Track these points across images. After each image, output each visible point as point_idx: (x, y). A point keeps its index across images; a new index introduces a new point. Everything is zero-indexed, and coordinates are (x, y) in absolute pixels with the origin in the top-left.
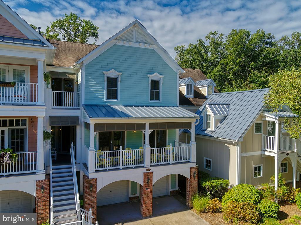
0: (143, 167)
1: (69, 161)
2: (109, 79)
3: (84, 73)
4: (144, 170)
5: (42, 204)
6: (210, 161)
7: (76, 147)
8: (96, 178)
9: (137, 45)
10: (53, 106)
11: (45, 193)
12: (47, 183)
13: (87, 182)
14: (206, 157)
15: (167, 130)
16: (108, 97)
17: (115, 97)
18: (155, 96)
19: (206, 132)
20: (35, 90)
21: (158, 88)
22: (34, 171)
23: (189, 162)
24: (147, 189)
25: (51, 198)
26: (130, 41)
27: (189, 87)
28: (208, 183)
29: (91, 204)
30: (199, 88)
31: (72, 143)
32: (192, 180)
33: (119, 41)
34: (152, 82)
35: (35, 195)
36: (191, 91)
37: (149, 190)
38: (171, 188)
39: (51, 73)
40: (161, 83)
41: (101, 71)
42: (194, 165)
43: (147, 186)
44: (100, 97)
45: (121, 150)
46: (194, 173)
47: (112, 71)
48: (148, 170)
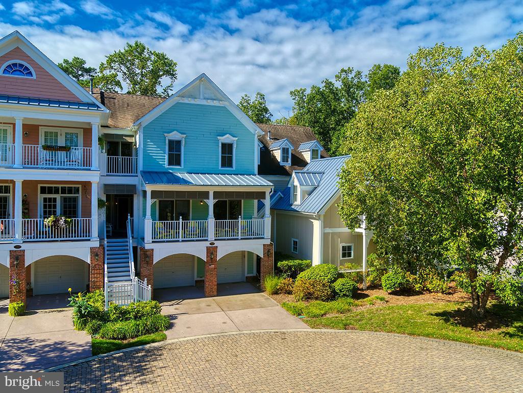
0: (207, 240)
1: (125, 235)
2: (171, 142)
3: (142, 135)
4: (207, 244)
5: (96, 272)
6: (297, 242)
7: (133, 219)
8: (153, 249)
9: (204, 102)
10: (108, 172)
11: (99, 260)
12: (101, 251)
13: (144, 252)
14: (294, 238)
15: (242, 201)
16: (171, 163)
17: (179, 164)
18: (227, 161)
19: (293, 207)
20: (89, 155)
21: (231, 152)
22: (88, 238)
23: (263, 238)
24: (210, 265)
25: (106, 266)
26: (196, 98)
27: (285, 151)
28: (285, 263)
30: (302, 153)
31: (129, 214)
32: (266, 259)
33: (183, 98)
34: (224, 145)
35: (89, 262)
36: (288, 157)
37: (213, 266)
38: (248, 274)
39: (106, 135)
40: (235, 146)
41: (162, 133)
42: (268, 242)
43: (210, 261)
44: (160, 162)
45: (181, 220)
46: (269, 251)
47: (175, 133)
48: (212, 244)
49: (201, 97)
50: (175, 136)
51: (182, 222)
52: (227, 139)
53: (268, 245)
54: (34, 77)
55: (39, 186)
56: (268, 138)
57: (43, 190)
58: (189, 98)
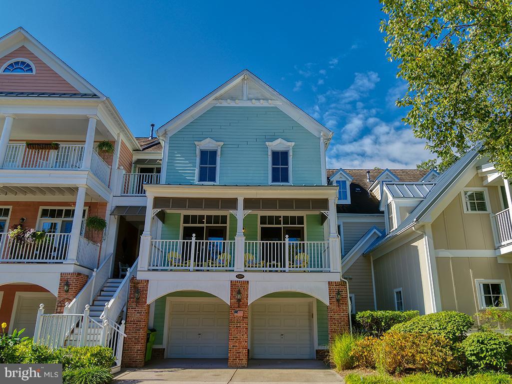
0: (233, 271)
3: (168, 146)
4: (233, 276)
6: (401, 292)
8: (148, 281)
9: (249, 104)
10: (124, 193)
11: (70, 293)
12: (75, 279)
13: (133, 285)
14: (397, 287)
16: (202, 178)
17: (213, 178)
19: (388, 236)
21: (286, 162)
22: (62, 261)
23: (328, 272)
24: (236, 312)
26: (238, 100)
29: (135, 324)
32: (335, 307)
33: (220, 101)
35: (56, 295)
37: (240, 314)
38: (319, 345)
41: (192, 142)
42: (337, 278)
43: (236, 305)
45: (194, 239)
46: (338, 293)
47: (208, 140)
48: (240, 276)
49: (245, 98)
50: (208, 144)
51: (196, 243)
52: (278, 145)
53: (337, 284)
54: (34, 72)
55: (41, 208)
56: (368, 180)
57: (45, 213)
58: (229, 100)
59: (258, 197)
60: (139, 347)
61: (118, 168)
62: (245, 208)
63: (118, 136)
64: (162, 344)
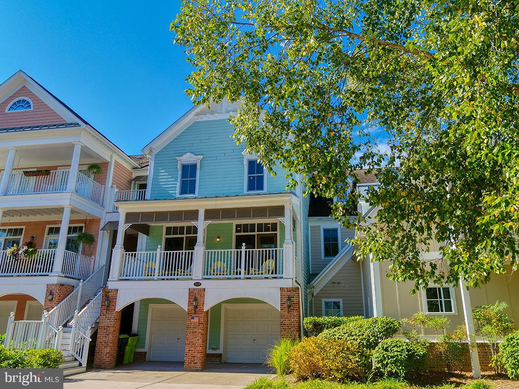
0: (191, 279)
2: (185, 167)
3: (153, 163)
8: (117, 290)
11: (52, 302)
12: (58, 289)
13: (105, 294)
16: (183, 191)
17: (192, 191)
18: (256, 184)
20: (67, 178)
21: (262, 171)
23: (282, 278)
24: (193, 318)
26: (217, 113)
32: (285, 313)
33: (202, 116)
34: (251, 163)
35: (43, 303)
37: (196, 320)
41: (174, 158)
42: (289, 284)
43: (193, 312)
44: (170, 192)
45: (158, 250)
47: (188, 155)
48: (197, 284)
49: (224, 111)
50: (188, 158)
53: (289, 290)
54: (32, 108)
55: (48, 226)
57: (50, 232)
58: (208, 115)
59: (218, 207)
60: (108, 350)
61: (112, 187)
62: (206, 218)
63: (111, 158)
64: (144, 347)
